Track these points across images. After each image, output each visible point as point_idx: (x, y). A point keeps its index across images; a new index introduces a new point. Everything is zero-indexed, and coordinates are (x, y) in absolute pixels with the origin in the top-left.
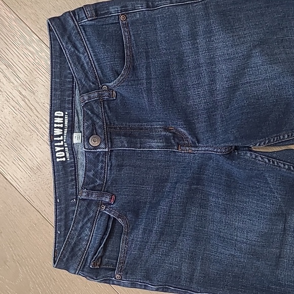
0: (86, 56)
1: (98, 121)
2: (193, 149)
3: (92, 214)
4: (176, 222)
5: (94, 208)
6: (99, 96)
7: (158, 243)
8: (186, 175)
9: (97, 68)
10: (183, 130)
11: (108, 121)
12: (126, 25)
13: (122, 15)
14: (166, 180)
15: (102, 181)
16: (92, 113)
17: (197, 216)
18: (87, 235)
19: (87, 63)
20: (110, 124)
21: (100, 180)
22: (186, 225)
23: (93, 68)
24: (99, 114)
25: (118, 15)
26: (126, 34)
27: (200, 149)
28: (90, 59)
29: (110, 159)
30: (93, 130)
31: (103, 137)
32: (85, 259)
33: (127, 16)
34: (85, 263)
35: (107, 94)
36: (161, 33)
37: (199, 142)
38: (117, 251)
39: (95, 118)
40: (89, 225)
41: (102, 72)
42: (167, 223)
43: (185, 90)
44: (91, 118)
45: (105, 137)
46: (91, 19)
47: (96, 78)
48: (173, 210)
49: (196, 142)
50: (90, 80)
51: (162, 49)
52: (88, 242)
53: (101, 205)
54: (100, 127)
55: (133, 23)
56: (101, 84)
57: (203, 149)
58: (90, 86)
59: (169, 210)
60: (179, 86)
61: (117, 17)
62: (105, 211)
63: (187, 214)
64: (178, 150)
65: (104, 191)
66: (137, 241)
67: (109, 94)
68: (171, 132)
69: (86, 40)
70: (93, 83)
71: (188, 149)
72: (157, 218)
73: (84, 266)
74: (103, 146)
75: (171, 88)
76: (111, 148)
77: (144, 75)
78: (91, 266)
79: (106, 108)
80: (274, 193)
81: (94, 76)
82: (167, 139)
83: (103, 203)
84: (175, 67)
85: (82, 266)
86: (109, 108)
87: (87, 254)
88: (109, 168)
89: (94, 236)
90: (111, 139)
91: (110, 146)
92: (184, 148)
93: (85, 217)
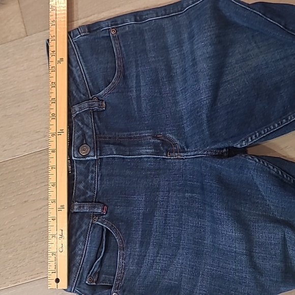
0: (78, 70)
1: (87, 131)
2: (182, 154)
3: (84, 227)
4: (174, 234)
5: (86, 220)
6: (90, 106)
7: (156, 256)
8: (178, 183)
9: (89, 81)
10: (171, 136)
11: (97, 131)
12: (117, 38)
13: (112, 28)
14: (158, 189)
15: (92, 192)
16: (82, 123)
17: (195, 227)
18: (80, 250)
19: (79, 76)
20: (100, 133)
21: (90, 191)
22: (184, 238)
23: (85, 81)
24: (89, 124)
25: (109, 29)
26: (117, 46)
27: (189, 154)
28: (82, 72)
29: (100, 169)
30: (83, 140)
31: (92, 146)
32: (80, 275)
33: (117, 29)
34: (81, 279)
35: (97, 104)
36: (149, 43)
37: (187, 147)
38: (114, 266)
39: (85, 128)
40: (82, 238)
41: (92, 84)
42: (165, 234)
43: (174, 96)
44: (82, 128)
45: (94, 146)
46: (83, 34)
47: (87, 91)
48: (169, 220)
49: (185, 147)
50: (80, 92)
51: (151, 57)
52: (82, 256)
53: (93, 217)
54: (90, 137)
55: (123, 35)
56: (91, 96)
57: (192, 153)
58: (81, 97)
59: (165, 220)
60: (168, 92)
61: (108, 30)
62: (97, 223)
63: (184, 225)
64: (167, 156)
65: (95, 202)
66: (134, 255)
67: (99, 105)
68: (159, 140)
69: (79, 55)
70: (84, 95)
71: (176, 154)
72: (153, 229)
73: (80, 282)
74: (92, 154)
75: (160, 94)
76: (100, 155)
77: (134, 84)
78: (87, 282)
79: (96, 118)
80: (266, 201)
81: (85, 88)
82: (156, 146)
83: (95, 215)
84: (164, 74)
85: (78, 282)
86: (99, 119)
87: (82, 269)
88: (99, 178)
89: (87, 250)
90: (100, 147)
91: (98, 154)
92: (173, 154)
93: (78, 231)
